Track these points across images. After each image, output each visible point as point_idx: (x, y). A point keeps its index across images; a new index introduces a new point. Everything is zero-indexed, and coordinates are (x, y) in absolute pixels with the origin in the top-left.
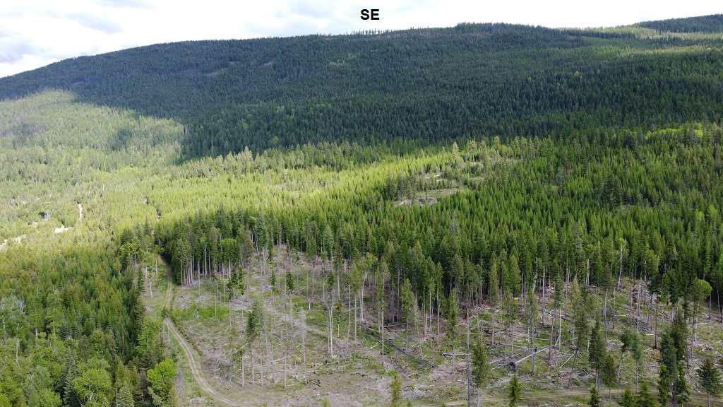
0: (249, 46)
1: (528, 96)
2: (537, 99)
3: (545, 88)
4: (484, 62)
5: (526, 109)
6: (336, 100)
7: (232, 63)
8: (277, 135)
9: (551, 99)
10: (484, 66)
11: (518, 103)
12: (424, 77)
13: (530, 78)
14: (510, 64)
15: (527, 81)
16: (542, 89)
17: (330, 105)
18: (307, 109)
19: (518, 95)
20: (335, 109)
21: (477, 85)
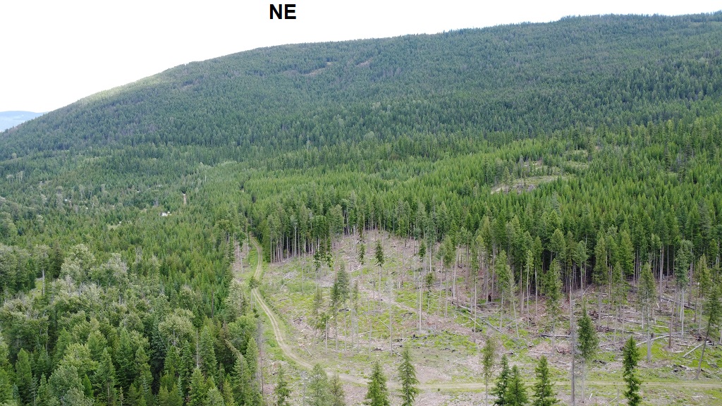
0: (346, 47)
1: (640, 86)
2: (651, 89)
3: (661, 78)
4: (590, 54)
5: (638, 100)
6: (433, 97)
7: (329, 63)
8: (373, 131)
9: (668, 88)
10: (590, 58)
11: (628, 94)
12: (524, 71)
13: (643, 68)
14: (621, 56)
15: (639, 71)
16: (657, 78)
17: (426, 102)
18: (404, 105)
19: (628, 86)
20: (431, 105)
21: (582, 78)
